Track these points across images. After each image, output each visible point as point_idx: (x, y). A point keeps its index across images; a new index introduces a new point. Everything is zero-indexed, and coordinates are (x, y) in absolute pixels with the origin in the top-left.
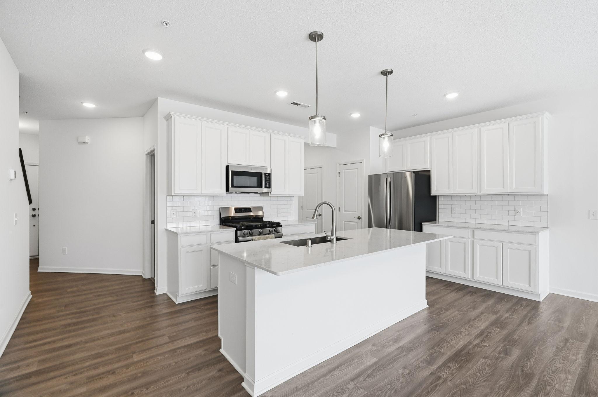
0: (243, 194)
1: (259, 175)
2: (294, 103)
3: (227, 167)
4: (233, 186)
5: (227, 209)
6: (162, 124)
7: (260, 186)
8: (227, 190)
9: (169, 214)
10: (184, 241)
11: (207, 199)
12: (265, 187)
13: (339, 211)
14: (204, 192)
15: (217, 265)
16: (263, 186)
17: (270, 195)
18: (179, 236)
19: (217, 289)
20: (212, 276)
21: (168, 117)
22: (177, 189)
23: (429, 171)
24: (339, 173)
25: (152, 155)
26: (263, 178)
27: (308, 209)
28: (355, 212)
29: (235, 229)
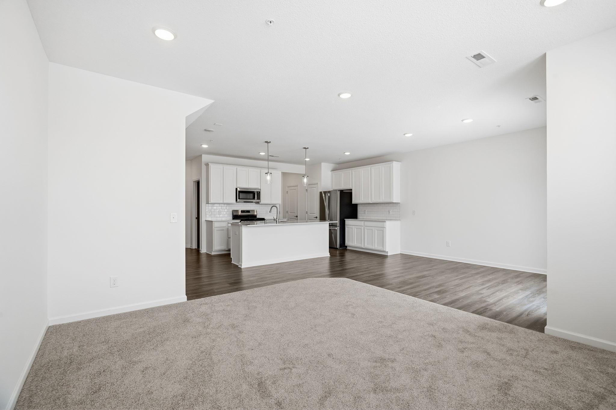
0: (245, 203)
1: (253, 193)
2: (270, 156)
3: (236, 189)
4: (239, 199)
5: (237, 211)
6: (204, 168)
7: (254, 198)
8: (236, 200)
9: (207, 213)
10: (215, 225)
11: (225, 205)
12: (257, 199)
13: (307, 213)
14: (225, 202)
15: (230, 238)
17: (260, 203)
18: (213, 222)
19: (230, 250)
20: (228, 243)
21: (207, 165)
22: (212, 200)
23: (352, 189)
24: (307, 190)
25: (198, 183)
26: (256, 194)
27: (290, 213)
28: (315, 214)
29: (240, 220)
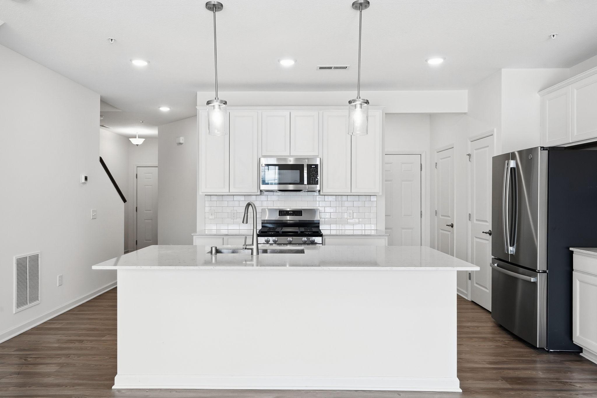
1: (298, 168)
2: (321, 68)
4: (263, 184)
7: (302, 181)
9: (207, 214)
12: (309, 184)
14: (233, 190)
16: (306, 182)
17: (321, 193)
22: (204, 188)
24: (469, 155)
26: (305, 171)
27: (442, 215)
28: (487, 222)
